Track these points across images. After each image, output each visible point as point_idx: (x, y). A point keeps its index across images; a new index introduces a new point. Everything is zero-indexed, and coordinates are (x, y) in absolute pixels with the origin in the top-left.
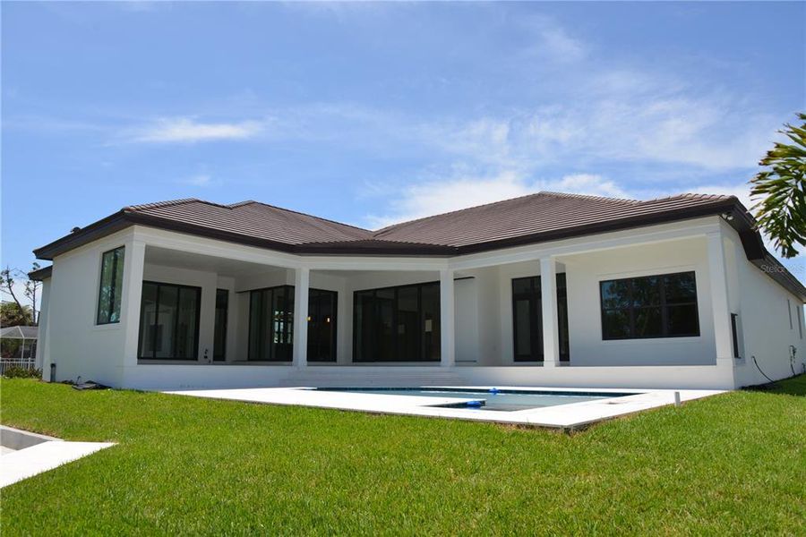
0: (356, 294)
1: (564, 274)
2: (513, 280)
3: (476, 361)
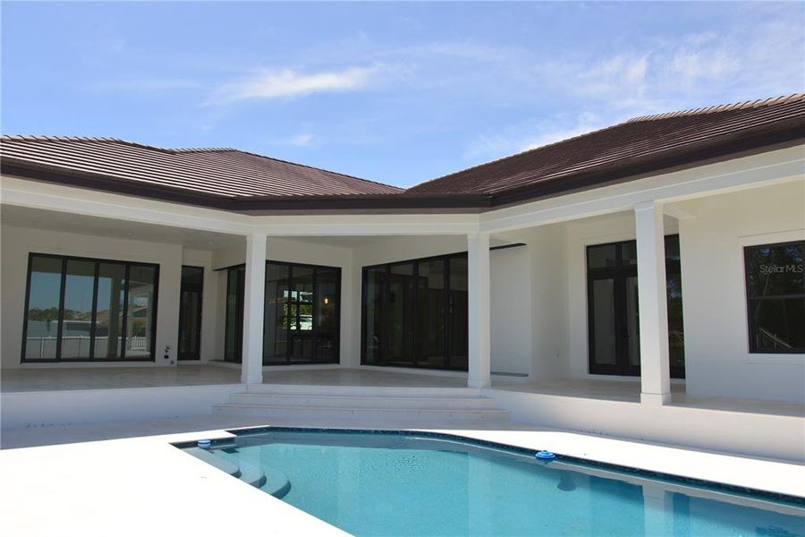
0: (366, 271)
1: (677, 236)
2: (588, 248)
3: (527, 375)
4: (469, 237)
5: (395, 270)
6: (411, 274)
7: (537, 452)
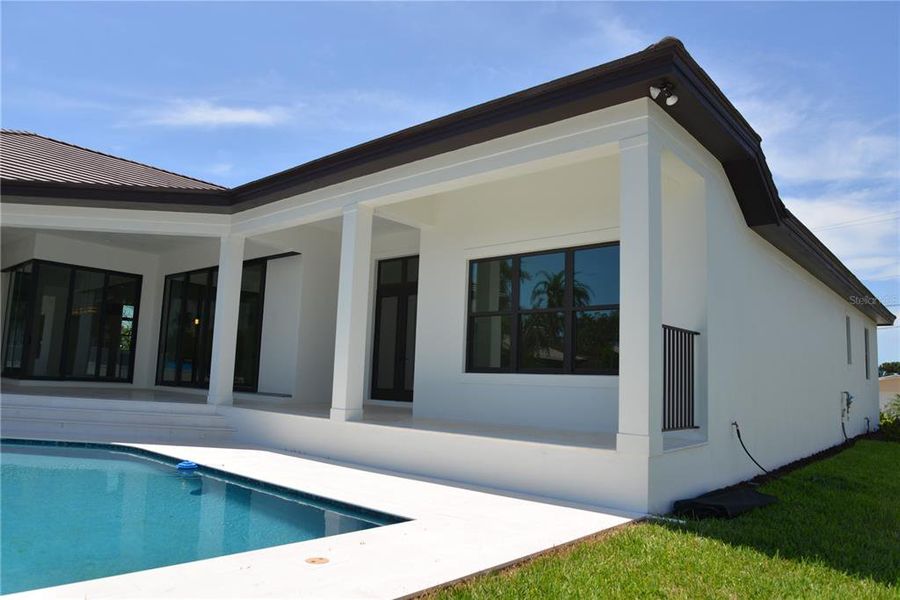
0: (167, 278)
1: (417, 257)
2: (380, 262)
3: (290, 396)
4: (222, 240)
5: (194, 279)
6: (205, 284)
7: (181, 461)
